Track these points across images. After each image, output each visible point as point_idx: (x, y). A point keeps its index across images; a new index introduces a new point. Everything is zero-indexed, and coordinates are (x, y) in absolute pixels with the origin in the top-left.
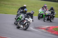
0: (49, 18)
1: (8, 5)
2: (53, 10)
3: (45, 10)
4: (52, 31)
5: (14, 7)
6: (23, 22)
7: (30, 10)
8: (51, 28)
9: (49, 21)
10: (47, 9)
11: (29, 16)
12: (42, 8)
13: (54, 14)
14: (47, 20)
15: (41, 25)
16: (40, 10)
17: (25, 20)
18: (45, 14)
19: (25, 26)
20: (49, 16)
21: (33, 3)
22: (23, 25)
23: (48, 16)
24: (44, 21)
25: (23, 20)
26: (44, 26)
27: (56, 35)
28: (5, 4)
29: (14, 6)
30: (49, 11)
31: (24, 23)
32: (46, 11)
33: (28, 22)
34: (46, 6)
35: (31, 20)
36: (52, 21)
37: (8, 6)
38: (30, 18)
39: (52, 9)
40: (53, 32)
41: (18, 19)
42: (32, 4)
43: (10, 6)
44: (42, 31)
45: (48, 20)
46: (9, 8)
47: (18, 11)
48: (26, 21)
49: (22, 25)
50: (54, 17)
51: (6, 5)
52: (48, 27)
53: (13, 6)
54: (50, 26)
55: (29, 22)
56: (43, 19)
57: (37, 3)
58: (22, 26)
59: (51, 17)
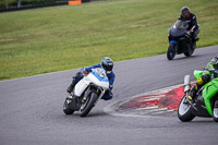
5: (28, 49)
7: (88, 43)
15: (143, 91)
26: (154, 92)
29: (27, 44)
37: (5, 46)
42: (91, 22)
43: (12, 46)
44: (150, 114)
46: (9, 54)
52: (170, 93)
54: (174, 87)
57: (108, 13)
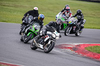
0: (74, 29)
1: (8, 6)
2: (81, 15)
3: (67, 15)
4: (83, 52)
5: (18, 11)
6: (44, 39)
8: (82, 47)
9: (74, 35)
10: (70, 14)
11: (53, 28)
12: (62, 12)
13: (82, 23)
14: (70, 33)
16: (58, 16)
17: (46, 35)
18: (68, 22)
19: (47, 46)
20: (75, 25)
21: (51, 4)
22: (43, 44)
23: (72, 25)
24: (66, 35)
25: (43, 35)
27: (90, 58)
28: (4, 5)
29: (18, 9)
30: (74, 17)
31: (45, 41)
32: (68, 18)
33: (52, 38)
34: (69, 8)
35: (58, 34)
36: (78, 34)
37: (9, 8)
38: (56, 31)
39: (79, 14)
40: (85, 53)
41: (29, 33)
43: (11, 8)
45: (72, 32)
46: (9, 11)
47: (24, 18)
48: (49, 37)
49: (41, 44)
50: (82, 28)
51: (6, 7)
53: (16, 9)
55: (55, 38)
56: (64, 31)
58: (41, 46)
59: (77, 28)
